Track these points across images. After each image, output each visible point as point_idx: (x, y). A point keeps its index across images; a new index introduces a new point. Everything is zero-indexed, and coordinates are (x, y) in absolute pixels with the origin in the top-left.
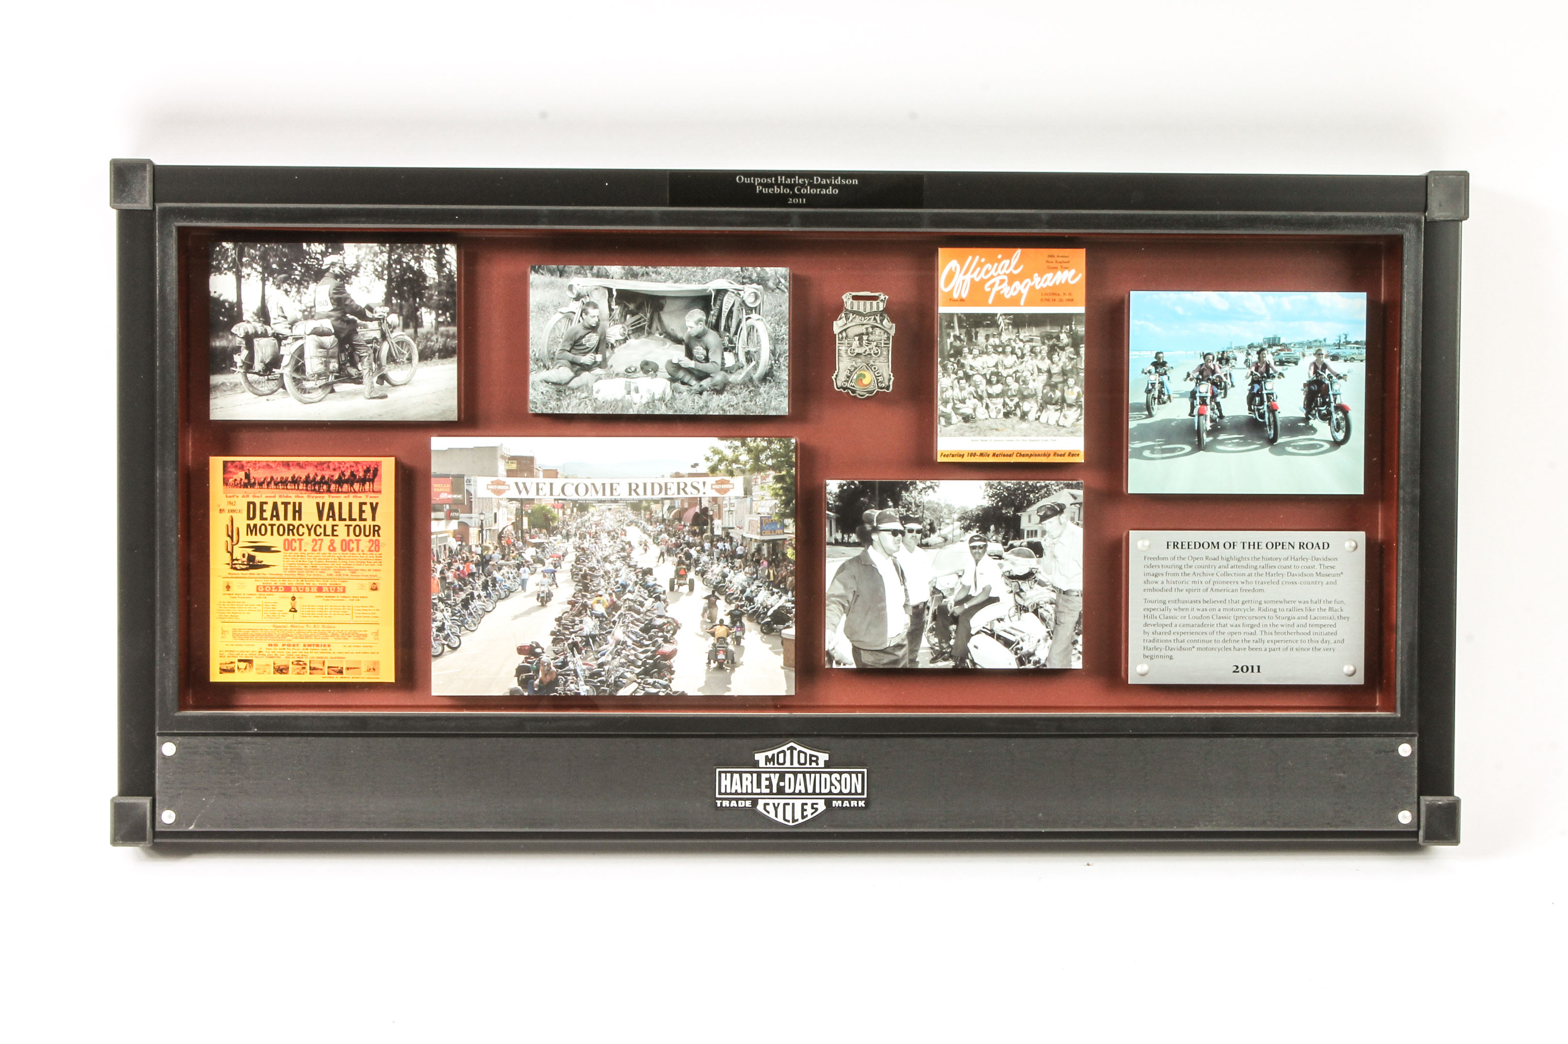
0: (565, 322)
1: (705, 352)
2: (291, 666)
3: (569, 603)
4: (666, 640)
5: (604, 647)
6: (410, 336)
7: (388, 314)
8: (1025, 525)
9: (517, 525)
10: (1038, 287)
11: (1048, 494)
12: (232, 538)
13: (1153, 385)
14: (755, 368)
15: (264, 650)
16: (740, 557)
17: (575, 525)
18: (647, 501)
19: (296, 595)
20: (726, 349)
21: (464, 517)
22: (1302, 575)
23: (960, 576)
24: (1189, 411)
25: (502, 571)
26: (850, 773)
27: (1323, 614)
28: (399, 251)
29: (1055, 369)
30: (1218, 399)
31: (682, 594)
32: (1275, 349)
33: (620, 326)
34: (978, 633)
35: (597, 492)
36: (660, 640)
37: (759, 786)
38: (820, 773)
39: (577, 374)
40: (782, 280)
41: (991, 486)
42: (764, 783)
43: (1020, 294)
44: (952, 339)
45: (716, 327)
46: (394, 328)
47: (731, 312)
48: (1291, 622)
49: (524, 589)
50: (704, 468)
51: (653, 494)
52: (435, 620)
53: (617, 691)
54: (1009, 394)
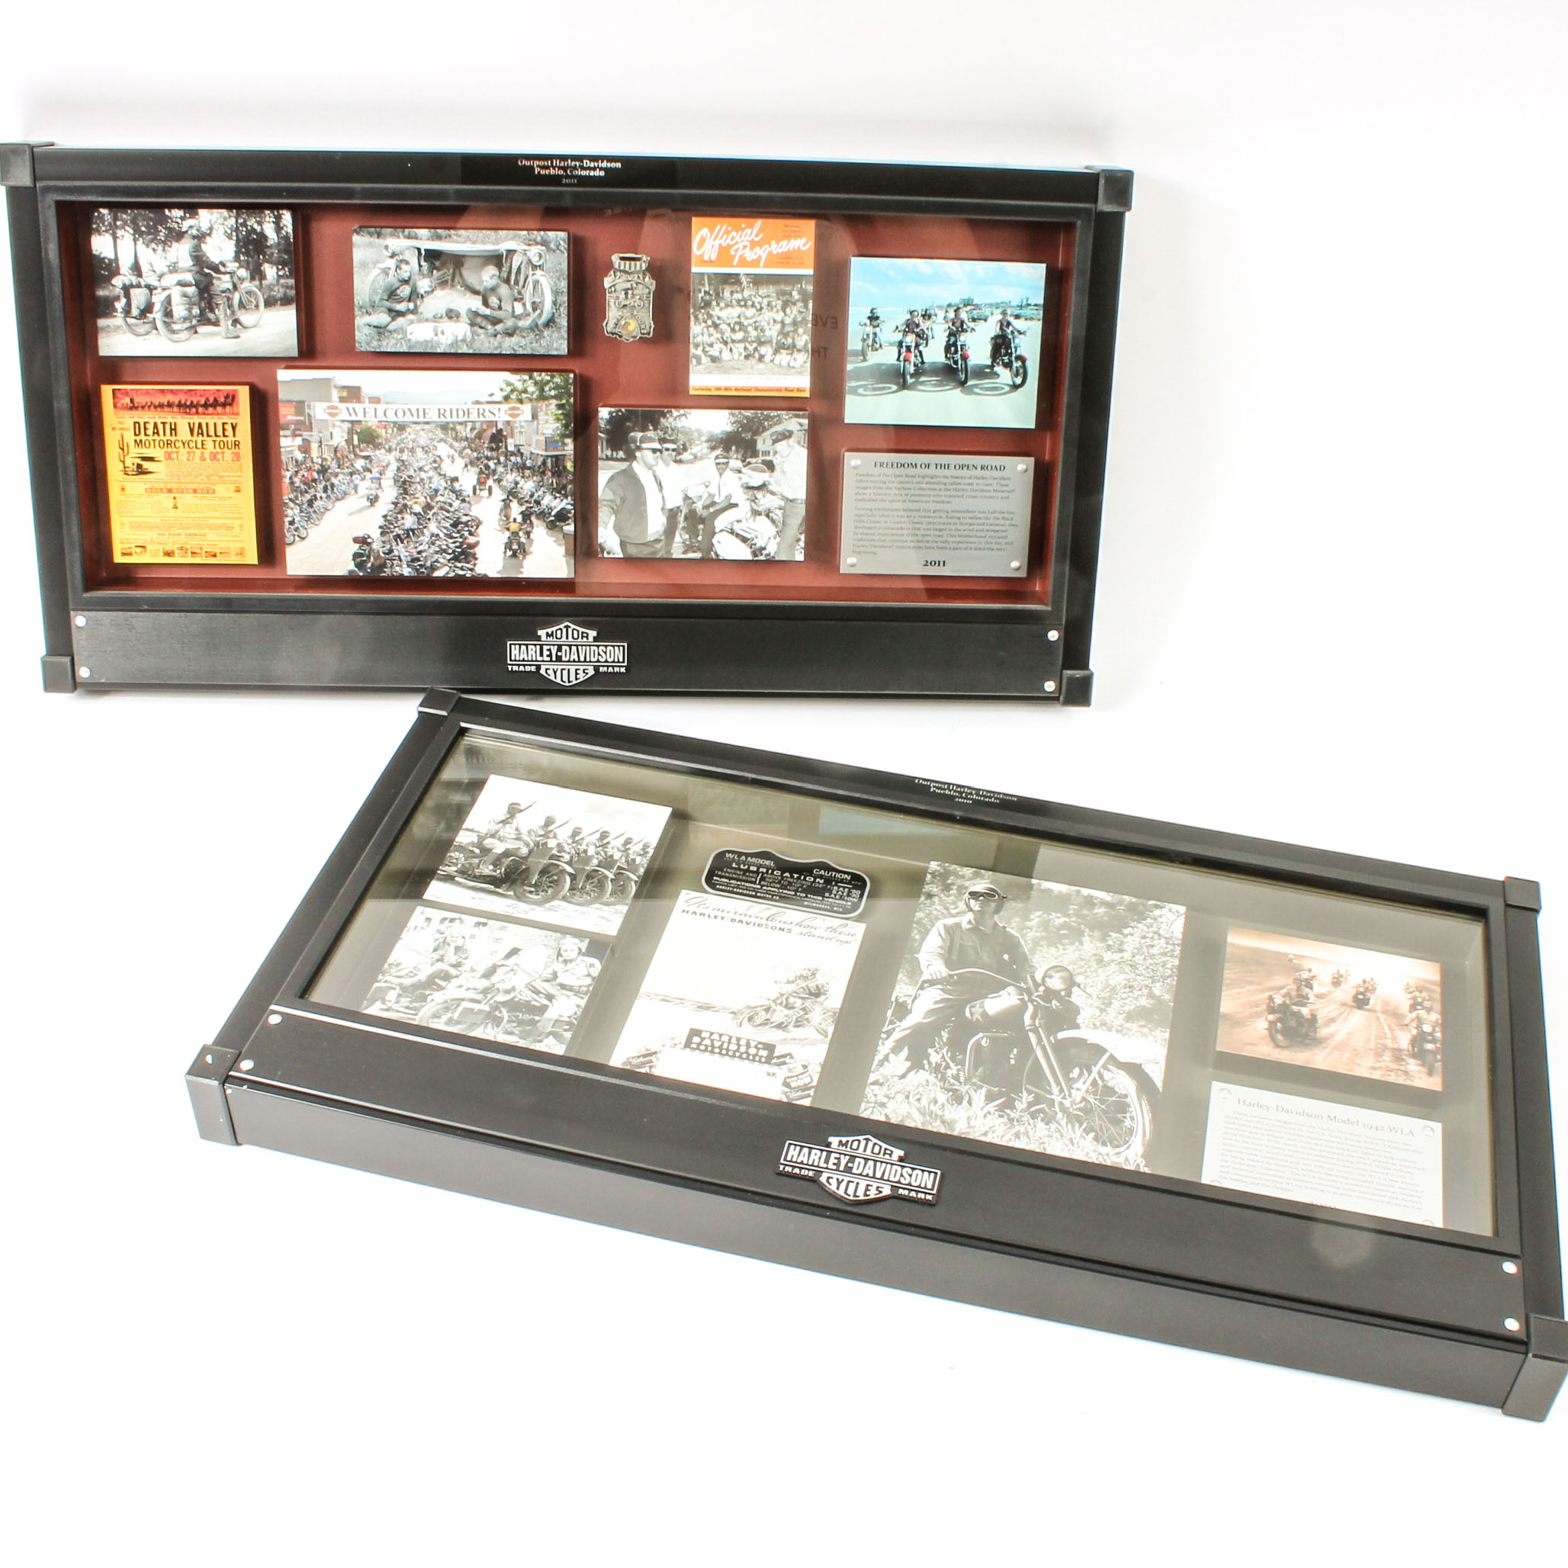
0: (382, 276)
1: (498, 302)
2: (176, 551)
3: (393, 503)
4: (471, 534)
5: (422, 538)
6: (256, 287)
7: (238, 268)
8: (760, 446)
9: (349, 441)
10: (775, 252)
11: (780, 422)
12: (123, 449)
13: (868, 335)
14: (540, 315)
15: (154, 538)
16: (529, 468)
17: (396, 441)
18: (453, 423)
19: (177, 495)
20: (515, 300)
21: (306, 434)
22: (983, 491)
23: (707, 487)
24: (896, 357)
25: (339, 478)
26: (613, 646)
27: (998, 522)
28: (244, 216)
29: (788, 321)
30: (921, 348)
31: (482, 497)
32: (969, 308)
33: (428, 280)
34: (722, 531)
35: (412, 415)
36: (466, 534)
37: (541, 655)
38: (590, 646)
39: (393, 319)
40: (562, 243)
41: (733, 415)
42: (546, 653)
43: (760, 258)
44: (703, 293)
45: (507, 281)
46: (243, 280)
47: (519, 269)
48: (971, 528)
49: (356, 492)
50: (499, 397)
51: (458, 417)
52: (287, 516)
53: (433, 573)
54: (750, 339)
